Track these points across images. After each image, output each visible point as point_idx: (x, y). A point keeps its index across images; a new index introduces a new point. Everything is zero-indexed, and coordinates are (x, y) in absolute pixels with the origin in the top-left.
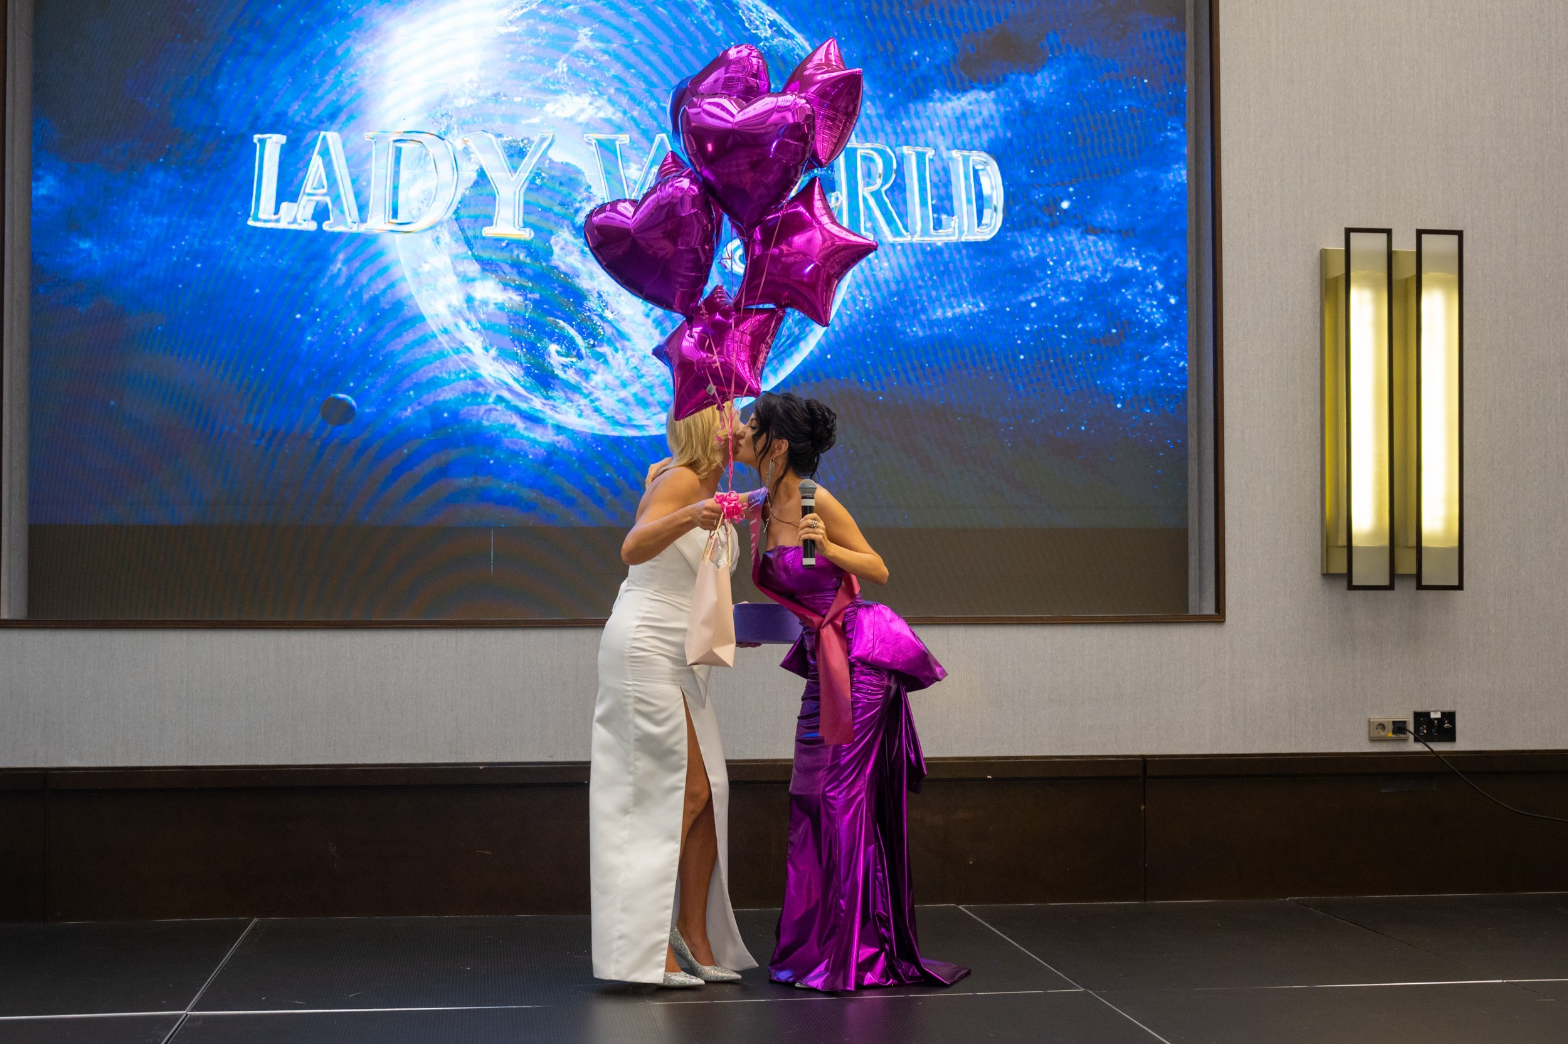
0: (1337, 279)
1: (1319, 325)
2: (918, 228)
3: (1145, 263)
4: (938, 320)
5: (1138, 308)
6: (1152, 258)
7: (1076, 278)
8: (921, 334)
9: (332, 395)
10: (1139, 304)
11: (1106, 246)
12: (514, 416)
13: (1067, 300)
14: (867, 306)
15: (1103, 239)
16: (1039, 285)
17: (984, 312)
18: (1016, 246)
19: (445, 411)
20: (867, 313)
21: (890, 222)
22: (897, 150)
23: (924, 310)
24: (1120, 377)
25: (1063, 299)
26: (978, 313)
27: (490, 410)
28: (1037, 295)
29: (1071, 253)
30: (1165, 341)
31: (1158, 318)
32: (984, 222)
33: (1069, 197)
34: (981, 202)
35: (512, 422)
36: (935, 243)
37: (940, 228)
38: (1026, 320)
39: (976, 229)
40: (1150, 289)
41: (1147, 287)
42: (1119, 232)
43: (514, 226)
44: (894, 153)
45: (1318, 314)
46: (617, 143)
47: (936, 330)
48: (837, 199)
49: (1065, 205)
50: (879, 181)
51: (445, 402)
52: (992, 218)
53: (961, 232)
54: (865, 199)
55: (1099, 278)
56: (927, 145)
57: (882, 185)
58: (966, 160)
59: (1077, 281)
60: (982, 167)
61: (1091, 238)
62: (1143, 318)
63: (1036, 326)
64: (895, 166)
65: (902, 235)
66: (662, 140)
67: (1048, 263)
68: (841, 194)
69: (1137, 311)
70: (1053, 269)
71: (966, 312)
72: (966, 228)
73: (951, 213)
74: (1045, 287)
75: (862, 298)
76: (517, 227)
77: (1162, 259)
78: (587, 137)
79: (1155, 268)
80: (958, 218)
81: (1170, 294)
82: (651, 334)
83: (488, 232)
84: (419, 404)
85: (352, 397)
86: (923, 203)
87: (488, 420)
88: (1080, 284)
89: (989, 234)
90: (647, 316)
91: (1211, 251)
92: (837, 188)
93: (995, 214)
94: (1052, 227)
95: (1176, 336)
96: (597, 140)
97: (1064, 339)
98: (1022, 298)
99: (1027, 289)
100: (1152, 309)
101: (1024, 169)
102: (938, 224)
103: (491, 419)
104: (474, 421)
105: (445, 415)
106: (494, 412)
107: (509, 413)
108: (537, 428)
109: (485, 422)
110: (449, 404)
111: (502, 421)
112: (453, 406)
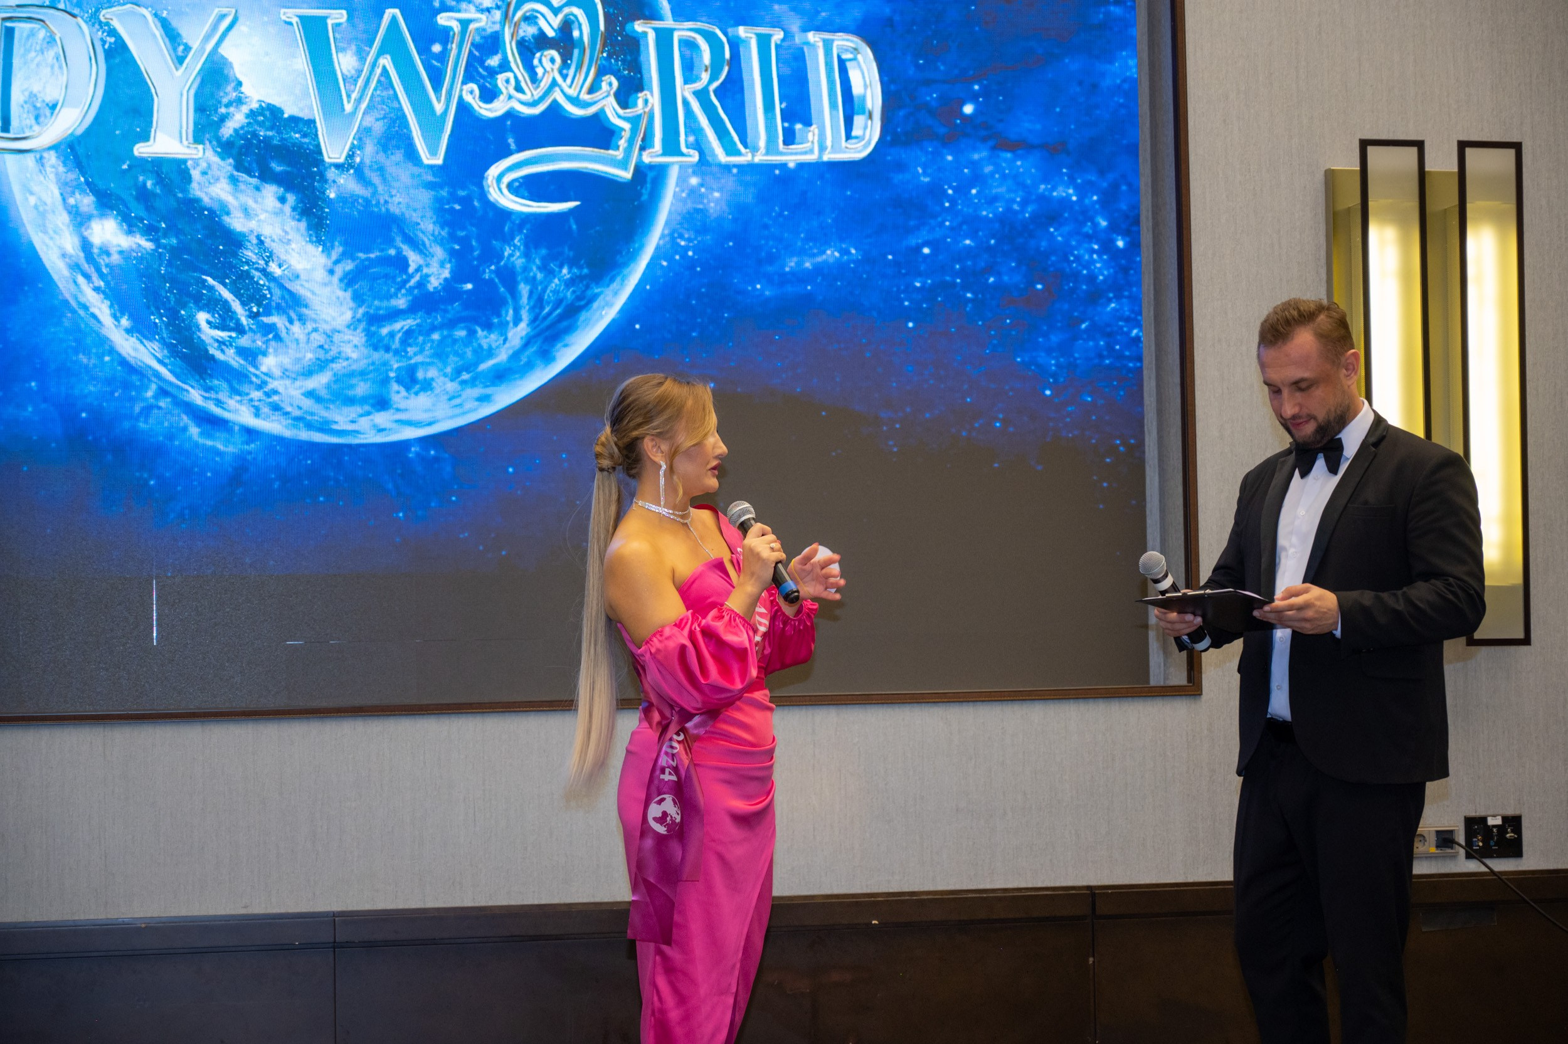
0: (1349, 210)
1: (1324, 276)
2: (762, 143)
3: (1082, 191)
4: (792, 273)
5: (1073, 255)
6: (1090, 183)
7: (984, 213)
8: (767, 293)
10: (1076, 248)
11: (1024, 166)
12: (185, 417)
13: (972, 244)
14: (690, 253)
15: (1021, 157)
16: (932, 222)
17: (855, 262)
18: (900, 167)
19: (83, 410)
20: (691, 265)
21: (721, 133)
22: (730, 30)
23: (771, 259)
24: (1049, 351)
25: (968, 242)
26: (849, 262)
27: (148, 409)
28: (930, 237)
29: (977, 178)
30: (1110, 300)
31: (1101, 268)
32: (854, 133)
33: (973, 98)
34: (850, 106)
35: (182, 424)
36: (783, 166)
37: (793, 143)
38: (919, 275)
39: (844, 144)
40: (1088, 228)
41: (1083, 224)
42: (1044, 146)
43: (181, 142)
44: (726, 34)
45: (1323, 261)
46: (330, 22)
47: (789, 289)
48: (646, 101)
49: (968, 109)
50: (705, 77)
51: (86, 396)
52: (865, 128)
53: (822, 149)
54: (686, 103)
55: (1016, 213)
56: (773, 26)
57: (711, 81)
58: (828, 45)
59: (987, 216)
60: (849, 56)
61: (1009, 155)
62: (1080, 268)
63: (929, 281)
64: (727, 55)
65: (739, 153)
66: (394, 19)
67: (945, 191)
68: (652, 95)
69: (1072, 258)
70: (953, 202)
71: (831, 260)
72: (829, 143)
73: (808, 123)
74: (942, 224)
75: (683, 243)
76: (185, 143)
77: (1105, 185)
78: (284, 14)
79: (1095, 198)
80: (818, 128)
81: (1118, 234)
82: (338, 298)
83: (141, 150)
84: (45, 400)
86: (769, 107)
87: (146, 422)
88: (991, 219)
89: (860, 152)
90: (331, 272)
91: (1173, 174)
92: (645, 87)
93: (869, 122)
94: (949, 140)
95: (1126, 293)
96: (300, 17)
97: (969, 300)
98: (913, 241)
99: (917, 228)
100: (1091, 256)
101: (909, 58)
102: (790, 138)
103: (151, 421)
104: (127, 425)
105: (84, 415)
106: (155, 411)
107: (176, 411)
108: (218, 434)
109: (142, 425)
110: (89, 400)
111: (166, 424)
112: (96, 403)
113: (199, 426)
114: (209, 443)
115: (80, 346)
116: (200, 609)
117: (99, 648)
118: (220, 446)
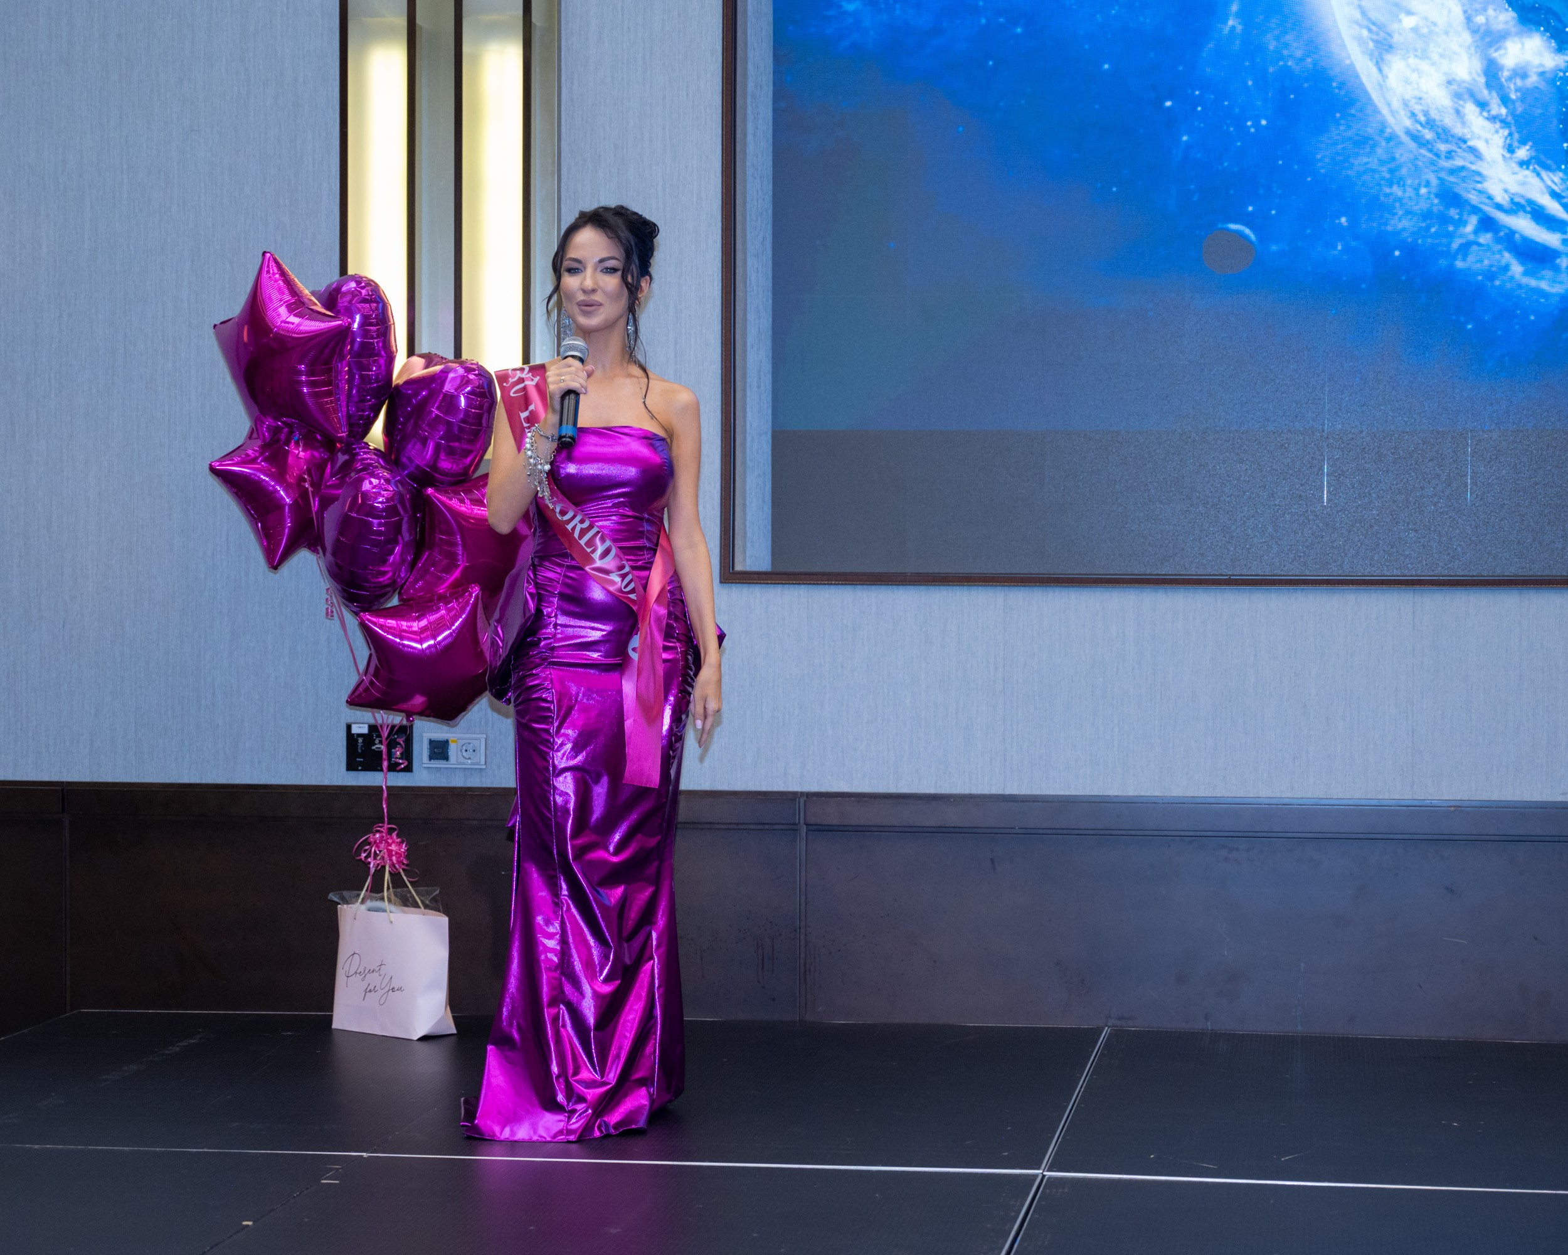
9: (1220, 226)
12: (1507, 255)
19: (1396, 248)
51: (1399, 233)
84: (1355, 238)
85: (1251, 229)
87: (1464, 260)
103: (1471, 258)
104: (1443, 263)
105: (1397, 253)
106: (1474, 248)
107: (1499, 247)
108: (1544, 272)
109: (1459, 264)
110: (1405, 235)
111: (1486, 262)
112: (1410, 240)
113: (1522, 263)
114: (1533, 283)
115: (1395, 178)
116: (1518, 467)
117: (1408, 507)
118: (1544, 285)
